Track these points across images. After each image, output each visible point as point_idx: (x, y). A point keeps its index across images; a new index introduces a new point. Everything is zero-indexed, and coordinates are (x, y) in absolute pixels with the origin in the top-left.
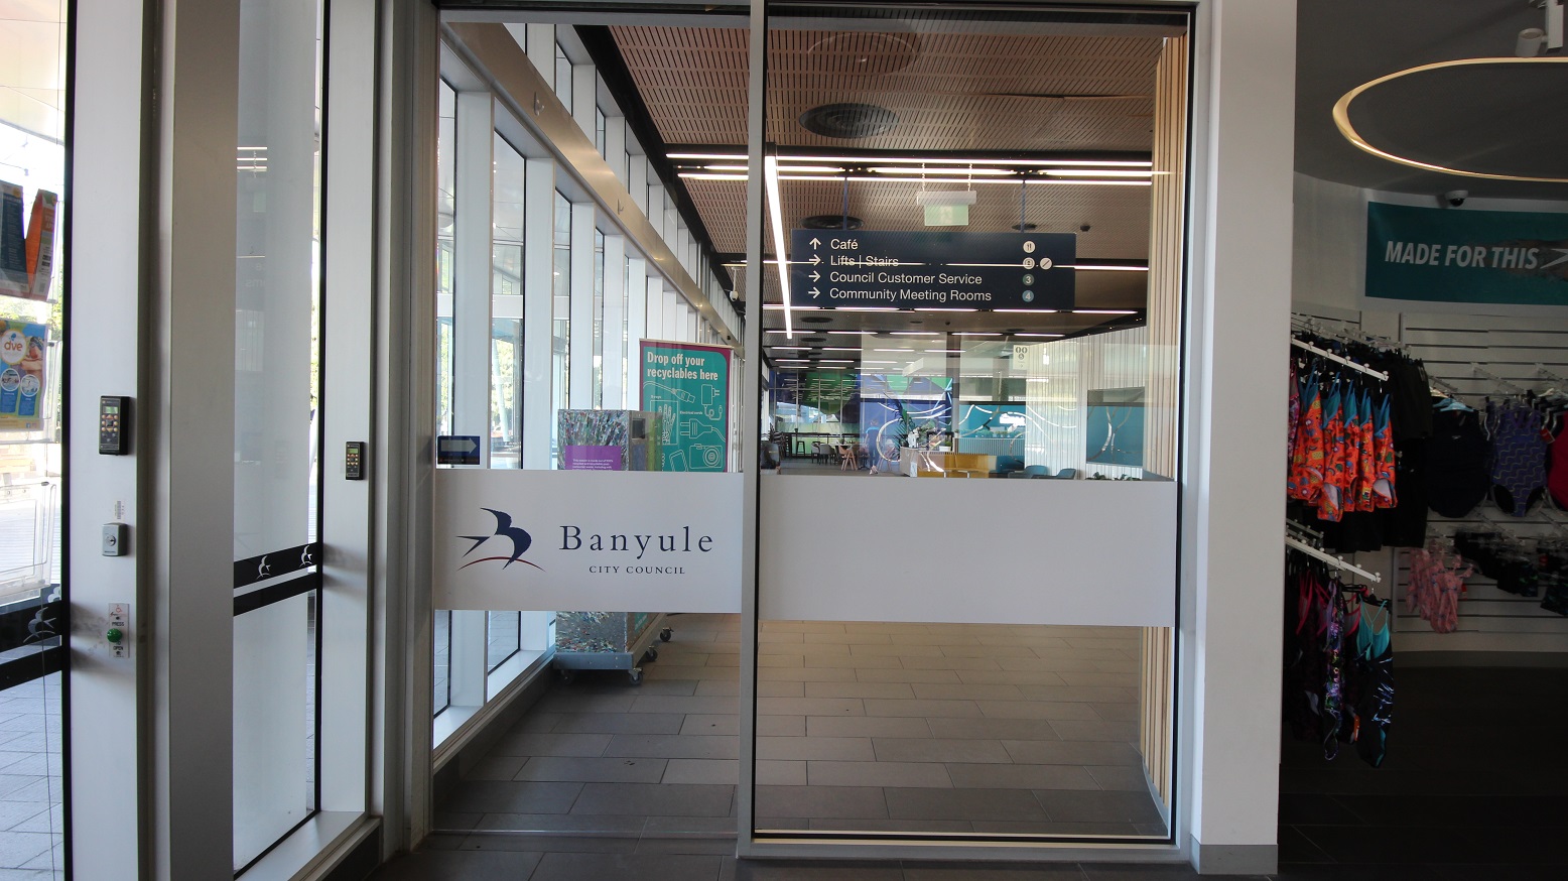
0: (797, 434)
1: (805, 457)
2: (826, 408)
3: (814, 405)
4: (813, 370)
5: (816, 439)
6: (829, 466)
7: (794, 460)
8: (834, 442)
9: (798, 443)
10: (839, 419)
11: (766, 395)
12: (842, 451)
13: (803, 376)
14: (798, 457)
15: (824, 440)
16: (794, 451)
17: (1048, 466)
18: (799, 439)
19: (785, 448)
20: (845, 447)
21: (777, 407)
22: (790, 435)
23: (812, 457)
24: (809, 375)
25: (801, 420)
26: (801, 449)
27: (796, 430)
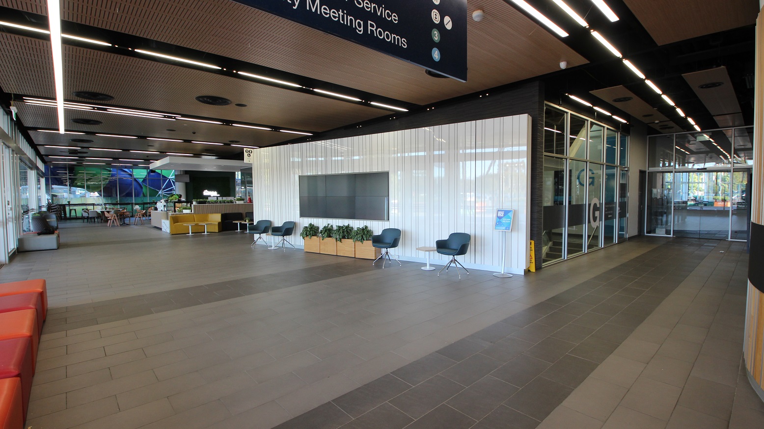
0: (69, 205)
1: (77, 218)
2: (90, 189)
3: (82, 187)
4: (80, 164)
5: (84, 207)
6: (97, 225)
7: (68, 221)
8: (99, 209)
9: (70, 210)
10: (101, 195)
11: (43, 181)
12: (107, 214)
13: (71, 169)
14: (71, 219)
15: (90, 208)
16: (68, 215)
17: (272, 220)
18: (71, 208)
19: (61, 214)
20: (108, 212)
21: (52, 188)
22: (64, 206)
23: (83, 218)
24: (77, 168)
25: (72, 196)
26: (73, 214)
27: (69, 202)
